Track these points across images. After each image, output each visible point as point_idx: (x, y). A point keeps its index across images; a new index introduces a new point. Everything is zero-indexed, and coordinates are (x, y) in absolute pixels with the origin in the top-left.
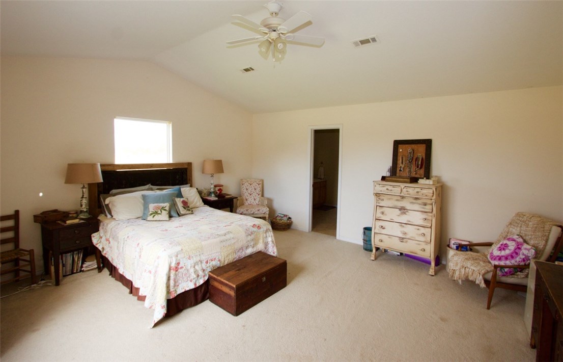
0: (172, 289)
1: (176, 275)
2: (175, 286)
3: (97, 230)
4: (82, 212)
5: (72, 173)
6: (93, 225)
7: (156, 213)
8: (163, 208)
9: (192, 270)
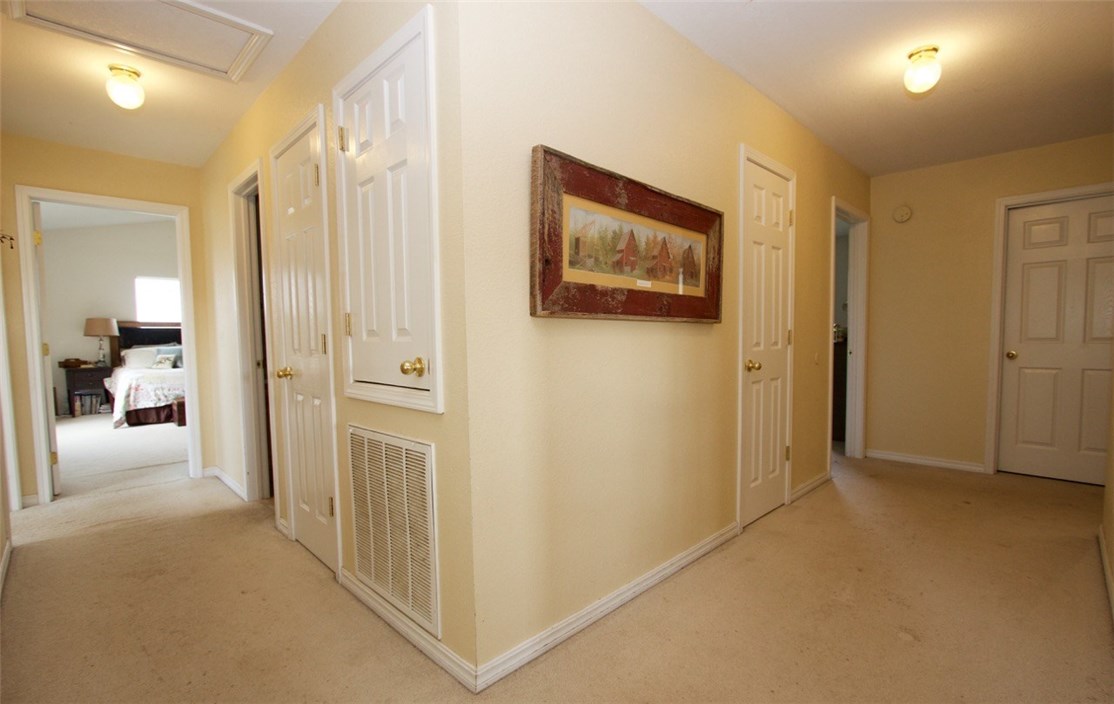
0: (131, 403)
1: (136, 394)
2: (134, 401)
3: (110, 376)
4: (100, 361)
5: (92, 327)
6: (108, 372)
7: (161, 362)
8: (168, 359)
9: (152, 394)
